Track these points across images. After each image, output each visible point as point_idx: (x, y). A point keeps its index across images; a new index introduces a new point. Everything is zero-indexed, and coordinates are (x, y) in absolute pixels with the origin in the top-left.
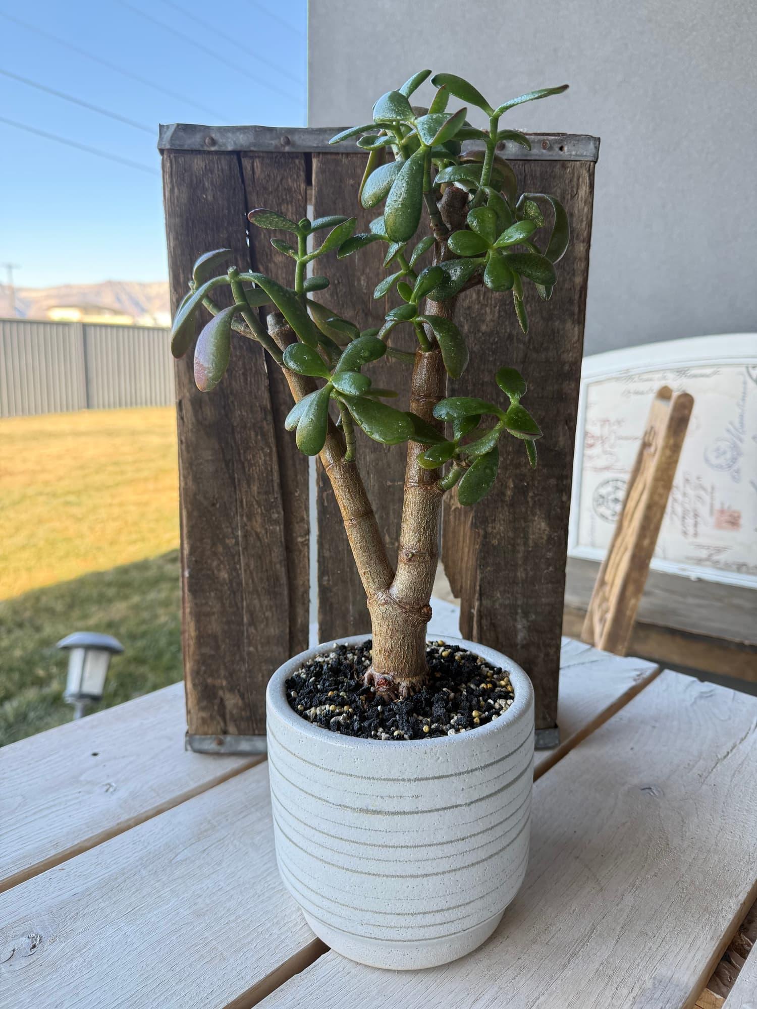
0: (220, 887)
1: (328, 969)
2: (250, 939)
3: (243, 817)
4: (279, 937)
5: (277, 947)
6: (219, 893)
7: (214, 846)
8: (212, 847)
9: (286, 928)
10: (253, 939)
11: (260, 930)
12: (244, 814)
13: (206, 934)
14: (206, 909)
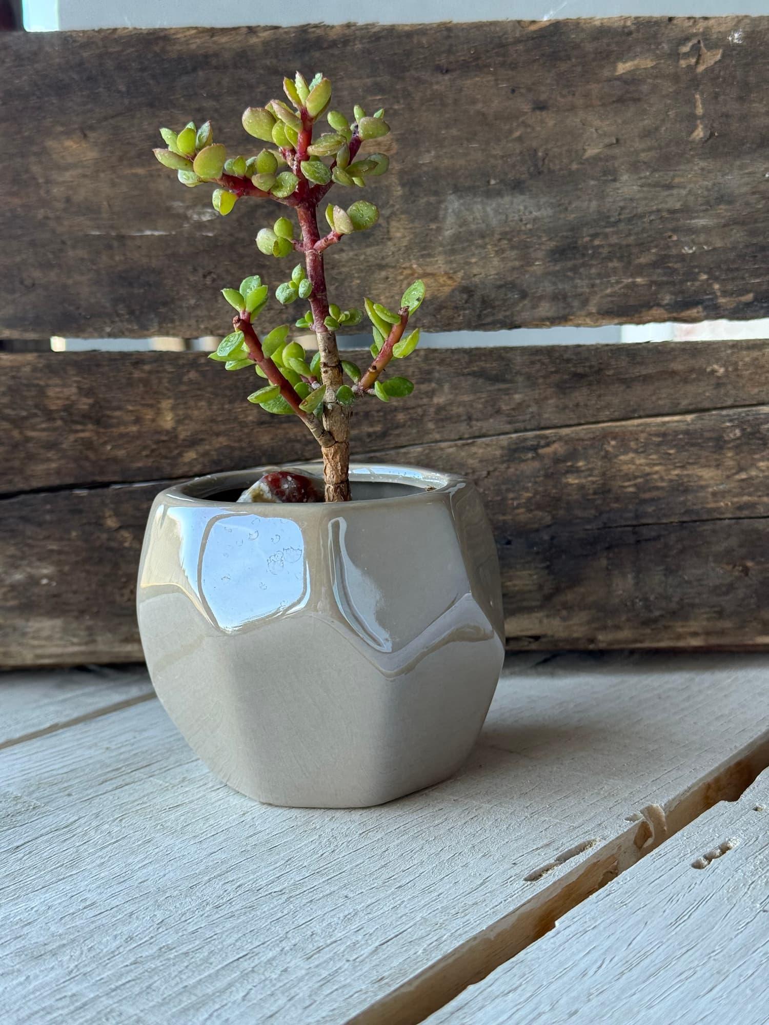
0: (88, 903)
1: (503, 1012)
2: (219, 985)
3: (116, 788)
4: (309, 973)
5: (314, 993)
6: (90, 913)
7: (46, 837)
8: (39, 841)
9: (325, 955)
10: (230, 985)
11: (246, 965)
12: (119, 782)
13: (73, 988)
14: (57, 944)
